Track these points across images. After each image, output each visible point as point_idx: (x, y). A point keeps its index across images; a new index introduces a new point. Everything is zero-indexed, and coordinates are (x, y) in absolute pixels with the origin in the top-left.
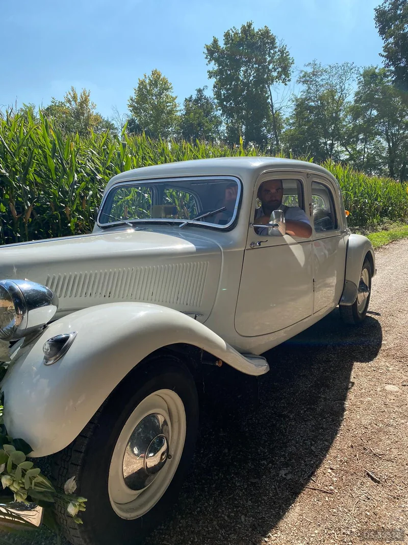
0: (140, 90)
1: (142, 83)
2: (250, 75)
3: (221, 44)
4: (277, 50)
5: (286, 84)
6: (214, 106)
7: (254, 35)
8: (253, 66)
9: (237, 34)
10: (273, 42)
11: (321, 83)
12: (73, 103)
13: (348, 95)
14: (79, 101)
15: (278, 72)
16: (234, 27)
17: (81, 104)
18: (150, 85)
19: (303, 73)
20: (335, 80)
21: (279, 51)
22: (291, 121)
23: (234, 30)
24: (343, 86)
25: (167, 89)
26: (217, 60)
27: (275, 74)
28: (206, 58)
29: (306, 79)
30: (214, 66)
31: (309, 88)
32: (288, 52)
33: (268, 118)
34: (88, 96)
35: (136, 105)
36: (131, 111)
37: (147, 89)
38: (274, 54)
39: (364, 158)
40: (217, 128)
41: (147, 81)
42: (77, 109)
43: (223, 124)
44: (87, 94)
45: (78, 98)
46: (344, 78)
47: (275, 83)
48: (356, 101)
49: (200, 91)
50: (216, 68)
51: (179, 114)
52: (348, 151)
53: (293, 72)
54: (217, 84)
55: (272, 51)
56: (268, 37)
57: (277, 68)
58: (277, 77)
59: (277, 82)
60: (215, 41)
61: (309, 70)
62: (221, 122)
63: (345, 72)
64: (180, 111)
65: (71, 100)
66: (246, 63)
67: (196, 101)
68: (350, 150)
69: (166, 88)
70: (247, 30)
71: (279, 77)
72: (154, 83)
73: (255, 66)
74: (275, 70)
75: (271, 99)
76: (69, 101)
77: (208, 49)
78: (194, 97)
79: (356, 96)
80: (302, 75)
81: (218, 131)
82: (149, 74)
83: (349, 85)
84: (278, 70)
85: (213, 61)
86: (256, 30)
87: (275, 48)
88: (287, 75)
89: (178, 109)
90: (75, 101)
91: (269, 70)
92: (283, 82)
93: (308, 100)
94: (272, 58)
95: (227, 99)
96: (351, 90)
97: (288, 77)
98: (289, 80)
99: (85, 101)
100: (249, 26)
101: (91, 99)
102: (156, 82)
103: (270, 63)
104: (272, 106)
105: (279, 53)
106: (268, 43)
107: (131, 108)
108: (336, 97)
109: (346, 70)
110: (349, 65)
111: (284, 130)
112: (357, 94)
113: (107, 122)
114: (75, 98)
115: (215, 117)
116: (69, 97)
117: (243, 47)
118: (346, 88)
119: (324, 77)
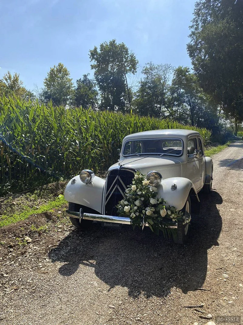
0: (51, 74)
1: (52, 71)
2: (114, 69)
3: (99, 51)
4: (129, 55)
5: (134, 74)
6: (94, 85)
7: (117, 47)
8: (116, 63)
9: (107, 45)
10: (127, 51)
11: (154, 74)
12: (8, 81)
13: (168, 81)
14: (12, 79)
15: (130, 67)
16: (106, 42)
17: (14, 81)
18: (57, 72)
19: (145, 68)
20: (161, 73)
21: (130, 56)
22: (137, 94)
23: (105, 43)
24: (165, 76)
25: (67, 75)
26: (96, 59)
27: (128, 68)
28: (90, 58)
29: (146, 71)
30: (94, 62)
31: (148, 77)
32: (135, 57)
33: (125, 92)
34: (18, 77)
35: (48, 82)
36: (45, 86)
37: (55, 74)
38: (127, 57)
39: (177, 115)
40: (95, 97)
41: (55, 69)
42: (11, 84)
43: (99, 95)
44: (17, 76)
45: (12, 78)
46: (166, 72)
47: (128, 73)
48: (173, 84)
49: (85, 76)
50: (96, 63)
51: (73, 89)
52: (169, 111)
53: (138, 68)
54: (96, 73)
55: (126, 56)
56: (124, 48)
57: (129, 65)
58: (129, 70)
59: (129, 72)
60: (96, 49)
61: (148, 67)
62: (97, 94)
63: (166, 69)
64: (74, 87)
65: (8, 79)
66: (112, 62)
67: (83, 82)
68: (169, 110)
69: (66, 73)
70: (113, 43)
71: (130, 70)
72: (59, 71)
73: (117, 63)
74: (128, 66)
75: (127, 82)
76: (6, 80)
77: (91, 53)
78: (82, 79)
79: (173, 81)
80: (144, 69)
81: (96, 99)
82: (57, 65)
83: (169, 76)
84: (129, 66)
85: (94, 60)
86: (117, 44)
87: (128, 54)
88: (135, 69)
89: (73, 86)
90: (10, 80)
91: (125, 66)
92: (132, 73)
93: (148, 83)
94: (127, 59)
95: (102, 81)
96: (170, 78)
97: (135, 70)
98: (136, 72)
99: (16, 80)
100: (114, 42)
101: (20, 79)
102: (60, 70)
103: (125, 62)
104: (127, 86)
105: (130, 57)
106: (124, 51)
107: (45, 84)
108: (162, 82)
109: (167, 68)
110: (168, 65)
111: (134, 99)
112: (174, 80)
113: (29, 92)
114: (10, 78)
115: (94, 91)
116: (6, 77)
117: (111, 53)
118: (167, 77)
119: (155, 71)
